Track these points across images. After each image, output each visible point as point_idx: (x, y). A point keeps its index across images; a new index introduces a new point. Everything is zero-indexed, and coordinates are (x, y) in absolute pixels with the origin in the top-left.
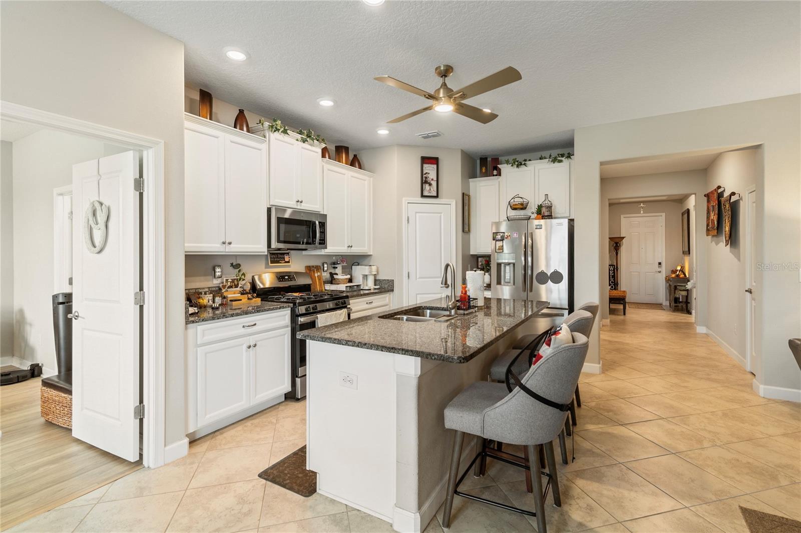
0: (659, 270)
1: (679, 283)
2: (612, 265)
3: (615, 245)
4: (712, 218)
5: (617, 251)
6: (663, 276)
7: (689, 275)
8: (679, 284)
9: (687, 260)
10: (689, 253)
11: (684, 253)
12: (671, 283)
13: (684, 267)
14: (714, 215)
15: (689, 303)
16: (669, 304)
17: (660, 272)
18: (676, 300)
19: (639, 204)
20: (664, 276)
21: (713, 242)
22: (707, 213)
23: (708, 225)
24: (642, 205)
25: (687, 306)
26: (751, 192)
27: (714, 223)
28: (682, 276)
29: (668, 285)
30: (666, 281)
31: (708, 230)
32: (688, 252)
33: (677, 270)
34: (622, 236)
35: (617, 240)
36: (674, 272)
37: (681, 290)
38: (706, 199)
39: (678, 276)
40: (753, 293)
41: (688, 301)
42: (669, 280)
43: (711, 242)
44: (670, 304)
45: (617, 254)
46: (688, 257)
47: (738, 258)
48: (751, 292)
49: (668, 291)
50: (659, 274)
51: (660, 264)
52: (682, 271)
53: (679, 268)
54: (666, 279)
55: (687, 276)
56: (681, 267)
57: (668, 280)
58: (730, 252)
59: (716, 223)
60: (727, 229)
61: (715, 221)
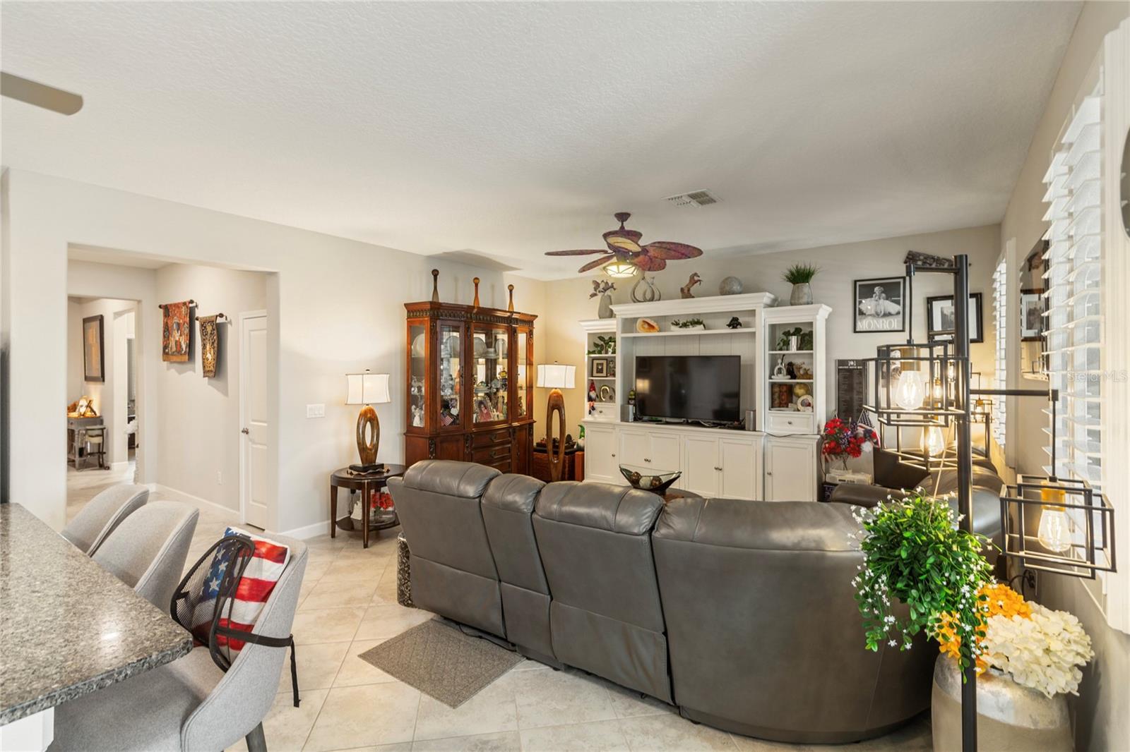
1: (89, 426)
7: (101, 413)
8: (89, 428)
9: (95, 389)
10: (104, 381)
11: (90, 379)
12: (73, 426)
13: (92, 400)
15: (105, 453)
18: (81, 452)
21: (172, 370)
22: (164, 331)
23: (165, 347)
25: (100, 459)
26: (246, 319)
27: (181, 346)
28: (90, 414)
31: (165, 353)
32: (100, 378)
36: (71, 409)
37: (92, 437)
38: (161, 311)
39: (83, 415)
40: (250, 434)
41: (104, 451)
43: (169, 370)
46: (100, 387)
47: (226, 393)
48: (247, 433)
52: (90, 406)
53: (84, 403)
55: (98, 414)
56: (89, 401)
58: (209, 384)
59: (184, 346)
60: (209, 356)
61: (183, 343)
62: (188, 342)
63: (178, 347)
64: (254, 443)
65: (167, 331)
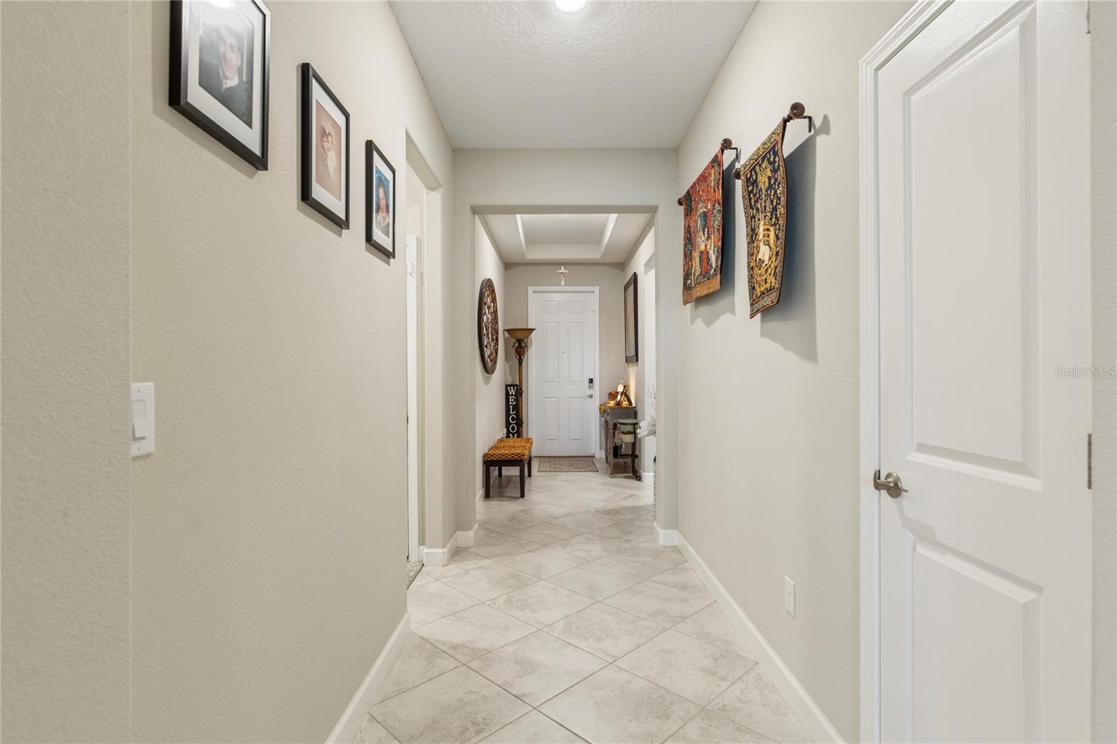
0: (590, 392)
1: (623, 418)
2: (514, 385)
3: (517, 345)
4: (703, 248)
5: (520, 357)
6: (594, 406)
7: (636, 404)
8: (621, 421)
9: (632, 371)
10: (637, 360)
11: (628, 360)
12: (609, 418)
13: (629, 386)
14: (709, 238)
15: (638, 457)
16: (604, 456)
17: (591, 397)
18: (616, 451)
19: (559, 267)
20: (598, 405)
21: (699, 321)
23: (687, 276)
24: (563, 270)
25: (633, 462)
27: (709, 259)
28: (625, 404)
29: (603, 419)
30: (600, 413)
31: (687, 288)
32: (634, 358)
33: (617, 393)
34: (530, 327)
35: (520, 335)
36: (613, 396)
37: (623, 433)
38: (682, 209)
39: (619, 404)
41: (637, 453)
42: (605, 411)
43: (692, 322)
44: (607, 458)
45: (520, 363)
46: (635, 368)
47: (810, 353)
48: (895, 489)
49: (603, 431)
50: (591, 399)
51: (591, 381)
52: (625, 394)
53: (620, 389)
54: (600, 409)
55: (633, 405)
56: (625, 387)
57: (603, 411)
58: (763, 335)
59: (713, 257)
60: (764, 253)
61: (711, 252)
62: (720, 244)
63: (705, 263)
64: (924, 535)
65: (689, 240)
